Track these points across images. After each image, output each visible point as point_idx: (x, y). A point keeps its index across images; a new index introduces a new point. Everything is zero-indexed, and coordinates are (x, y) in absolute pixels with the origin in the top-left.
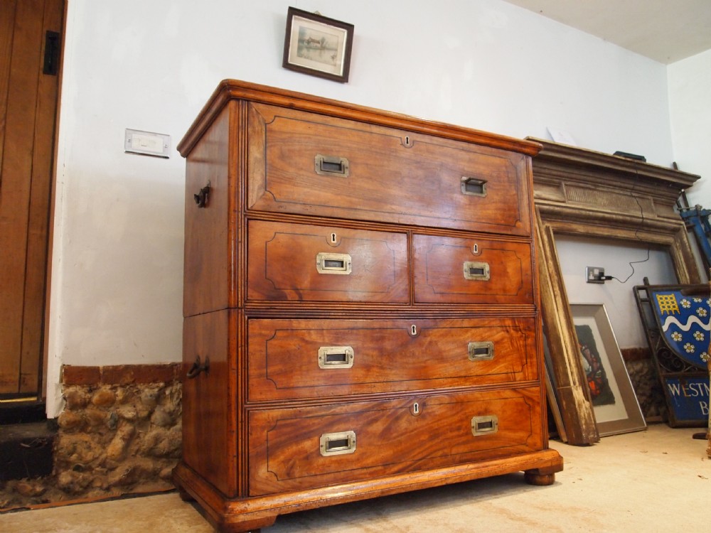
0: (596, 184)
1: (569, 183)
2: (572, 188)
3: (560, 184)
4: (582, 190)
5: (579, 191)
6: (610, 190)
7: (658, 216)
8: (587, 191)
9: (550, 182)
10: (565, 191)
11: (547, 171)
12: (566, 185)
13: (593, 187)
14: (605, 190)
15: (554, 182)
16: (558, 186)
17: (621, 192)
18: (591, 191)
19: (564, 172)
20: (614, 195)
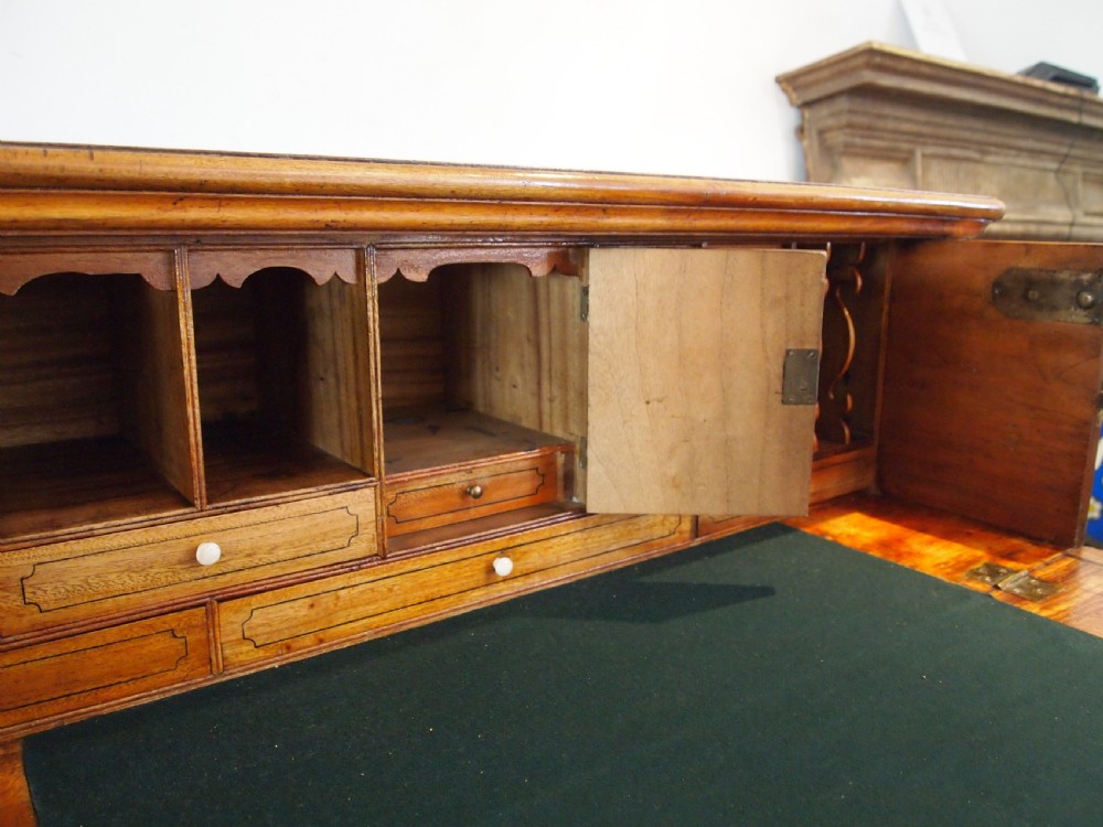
0: (983, 148)
1: (930, 150)
2: (935, 166)
3: (911, 153)
4: (952, 166)
5: (948, 167)
6: (1010, 160)
7: (1087, 214)
8: (965, 166)
9: (893, 150)
10: (919, 172)
11: (891, 125)
12: (924, 156)
13: (975, 155)
14: (1000, 159)
15: (901, 151)
16: (905, 160)
17: (1029, 162)
18: (971, 166)
19: (927, 123)
20: (1014, 172)
